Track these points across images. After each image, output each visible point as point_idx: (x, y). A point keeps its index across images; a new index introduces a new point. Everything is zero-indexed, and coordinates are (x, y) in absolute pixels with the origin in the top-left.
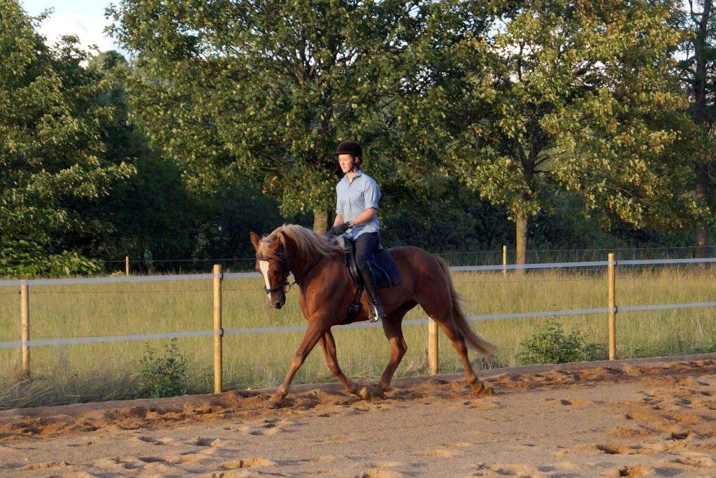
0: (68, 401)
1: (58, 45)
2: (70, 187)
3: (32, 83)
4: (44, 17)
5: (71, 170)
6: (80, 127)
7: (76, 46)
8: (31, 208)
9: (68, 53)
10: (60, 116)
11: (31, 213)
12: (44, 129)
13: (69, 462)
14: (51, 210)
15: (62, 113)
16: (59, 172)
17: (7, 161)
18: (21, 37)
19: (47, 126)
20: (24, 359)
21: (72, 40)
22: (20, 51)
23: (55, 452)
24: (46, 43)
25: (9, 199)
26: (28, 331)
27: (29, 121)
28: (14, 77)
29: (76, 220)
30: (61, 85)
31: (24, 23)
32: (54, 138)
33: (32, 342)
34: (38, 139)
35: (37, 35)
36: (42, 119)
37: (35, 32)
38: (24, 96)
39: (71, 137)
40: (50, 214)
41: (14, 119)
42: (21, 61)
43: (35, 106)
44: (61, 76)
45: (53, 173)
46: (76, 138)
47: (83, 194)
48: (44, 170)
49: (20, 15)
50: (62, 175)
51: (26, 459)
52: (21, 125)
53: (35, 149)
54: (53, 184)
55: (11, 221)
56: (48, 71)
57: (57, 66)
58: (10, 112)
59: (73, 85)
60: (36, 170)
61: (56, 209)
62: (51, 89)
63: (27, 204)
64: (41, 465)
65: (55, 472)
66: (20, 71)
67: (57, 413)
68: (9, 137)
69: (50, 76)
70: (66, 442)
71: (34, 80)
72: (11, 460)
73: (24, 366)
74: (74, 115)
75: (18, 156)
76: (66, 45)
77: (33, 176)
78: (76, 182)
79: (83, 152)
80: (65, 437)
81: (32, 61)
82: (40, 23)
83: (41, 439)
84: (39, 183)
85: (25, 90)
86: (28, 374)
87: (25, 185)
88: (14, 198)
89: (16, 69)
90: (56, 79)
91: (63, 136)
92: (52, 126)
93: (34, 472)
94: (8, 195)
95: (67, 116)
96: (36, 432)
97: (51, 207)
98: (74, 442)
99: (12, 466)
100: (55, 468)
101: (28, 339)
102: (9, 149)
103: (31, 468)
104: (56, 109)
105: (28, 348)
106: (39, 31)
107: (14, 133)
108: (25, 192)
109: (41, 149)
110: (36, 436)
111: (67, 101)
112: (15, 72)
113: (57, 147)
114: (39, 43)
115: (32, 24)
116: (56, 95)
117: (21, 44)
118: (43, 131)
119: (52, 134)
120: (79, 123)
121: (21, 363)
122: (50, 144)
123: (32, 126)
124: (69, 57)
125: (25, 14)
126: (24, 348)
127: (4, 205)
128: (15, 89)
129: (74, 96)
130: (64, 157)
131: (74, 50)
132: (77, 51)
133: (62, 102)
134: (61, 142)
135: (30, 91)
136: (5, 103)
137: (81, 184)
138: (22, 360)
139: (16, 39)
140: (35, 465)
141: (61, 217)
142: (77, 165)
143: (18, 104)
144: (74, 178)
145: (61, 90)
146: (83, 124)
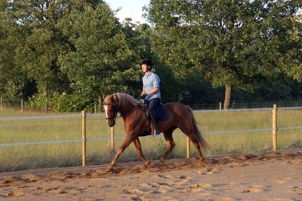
0: (129, 161)
1: (124, 22)
2: (129, 77)
3: (114, 37)
4: (118, 10)
5: (129, 70)
6: (133, 54)
7: (131, 22)
8: (113, 86)
9: (128, 25)
10: (125, 49)
11: (113, 87)
12: (119, 55)
13: (130, 185)
14: (121, 86)
15: (126, 48)
16: (124, 71)
17: (104, 67)
18: (109, 19)
19: (120, 53)
20: (112, 144)
21: (129, 19)
22: (109, 24)
23: (124, 181)
24: (119, 21)
25: (105, 82)
26: (114, 133)
27: (112, 51)
28: (107, 34)
29: (131, 90)
30: (125, 37)
31: (110, 13)
32: (122, 58)
33: (115, 138)
34: (116, 59)
35: (116, 18)
36: (118, 51)
37: (115, 17)
38: (111, 42)
39: (129, 58)
40: (121, 87)
41: (106, 51)
42: (110, 28)
43: (115, 46)
44: (125, 34)
45: (122, 72)
46: (131, 58)
47: (134, 80)
48: (118, 71)
49: (109, 10)
50: (126, 72)
51: (113, 184)
52: (110, 53)
53: (115, 62)
54: (122, 76)
55: (106, 90)
56: (120, 32)
57: (124, 30)
58: (105, 48)
59: (130, 37)
60: (116, 70)
61: (123, 86)
62: (121, 39)
63: (112, 84)
64: (119, 186)
65: (124, 188)
66: (109, 32)
67: (125, 166)
68: (105, 58)
69: (121, 34)
70: (129, 177)
71: (115, 36)
72: (108, 184)
73: (112, 147)
74: (130, 49)
75: (108, 65)
76: (127, 22)
77: (114, 73)
78: (131, 75)
79: (134, 63)
80: (128, 175)
81: (114, 28)
82: (117, 13)
83: (119, 175)
84: (117, 76)
85: (111, 39)
86: (114, 150)
87: (111, 76)
88: (107, 81)
89: (107, 31)
90: (123, 35)
91: (126, 57)
92: (122, 54)
93: (116, 188)
94: (105, 80)
95: (127, 49)
96: (117, 172)
97: (122, 85)
98: (132, 177)
99: (108, 186)
100: (124, 187)
101: (114, 137)
102: (105, 62)
103: (115, 187)
104: (123, 47)
105: (114, 140)
106: (116, 16)
107: (107, 56)
108: (111, 79)
109: (118, 62)
110: (117, 174)
111: (127, 44)
112: (107, 33)
113: (123, 62)
114: (116, 21)
115: (113, 13)
116: (123, 41)
117: (110, 21)
118: (118, 55)
119: (122, 57)
120: (132, 52)
121: (111, 146)
122: (121, 60)
123: (114, 53)
124: (128, 26)
125: (111, 10)
126: (112, 140)
127: (103, 84)
128: (107, 39)
129: (130, 41)
130: (127, 65)
131: (130, 23)
132: (131, 24)
133: (126, 44)
134: (125, 60)
135: (113, 40)
136: (103, 44)
137: (133, 76)
138: (111, 145)
139: (108, 19)
140: (117, 186)
141: (125, 89)
142: (132, 68)
143: (108, 45)
144: (130, 73)
145: (125, 39)
146: (134, 53)
